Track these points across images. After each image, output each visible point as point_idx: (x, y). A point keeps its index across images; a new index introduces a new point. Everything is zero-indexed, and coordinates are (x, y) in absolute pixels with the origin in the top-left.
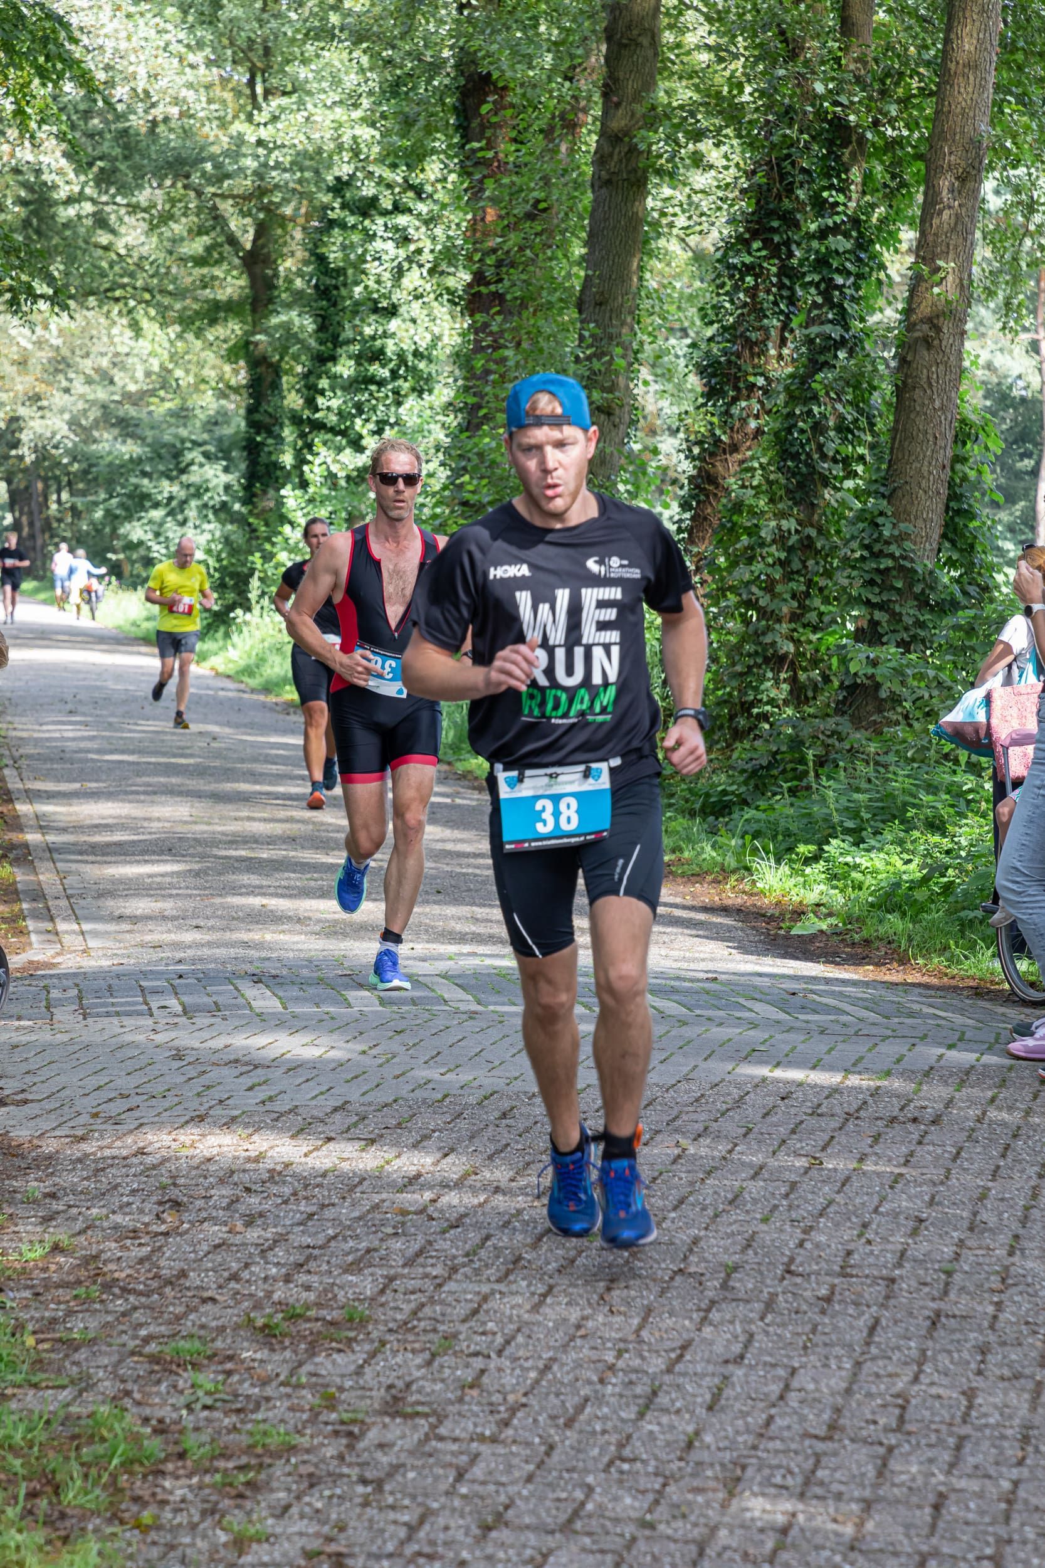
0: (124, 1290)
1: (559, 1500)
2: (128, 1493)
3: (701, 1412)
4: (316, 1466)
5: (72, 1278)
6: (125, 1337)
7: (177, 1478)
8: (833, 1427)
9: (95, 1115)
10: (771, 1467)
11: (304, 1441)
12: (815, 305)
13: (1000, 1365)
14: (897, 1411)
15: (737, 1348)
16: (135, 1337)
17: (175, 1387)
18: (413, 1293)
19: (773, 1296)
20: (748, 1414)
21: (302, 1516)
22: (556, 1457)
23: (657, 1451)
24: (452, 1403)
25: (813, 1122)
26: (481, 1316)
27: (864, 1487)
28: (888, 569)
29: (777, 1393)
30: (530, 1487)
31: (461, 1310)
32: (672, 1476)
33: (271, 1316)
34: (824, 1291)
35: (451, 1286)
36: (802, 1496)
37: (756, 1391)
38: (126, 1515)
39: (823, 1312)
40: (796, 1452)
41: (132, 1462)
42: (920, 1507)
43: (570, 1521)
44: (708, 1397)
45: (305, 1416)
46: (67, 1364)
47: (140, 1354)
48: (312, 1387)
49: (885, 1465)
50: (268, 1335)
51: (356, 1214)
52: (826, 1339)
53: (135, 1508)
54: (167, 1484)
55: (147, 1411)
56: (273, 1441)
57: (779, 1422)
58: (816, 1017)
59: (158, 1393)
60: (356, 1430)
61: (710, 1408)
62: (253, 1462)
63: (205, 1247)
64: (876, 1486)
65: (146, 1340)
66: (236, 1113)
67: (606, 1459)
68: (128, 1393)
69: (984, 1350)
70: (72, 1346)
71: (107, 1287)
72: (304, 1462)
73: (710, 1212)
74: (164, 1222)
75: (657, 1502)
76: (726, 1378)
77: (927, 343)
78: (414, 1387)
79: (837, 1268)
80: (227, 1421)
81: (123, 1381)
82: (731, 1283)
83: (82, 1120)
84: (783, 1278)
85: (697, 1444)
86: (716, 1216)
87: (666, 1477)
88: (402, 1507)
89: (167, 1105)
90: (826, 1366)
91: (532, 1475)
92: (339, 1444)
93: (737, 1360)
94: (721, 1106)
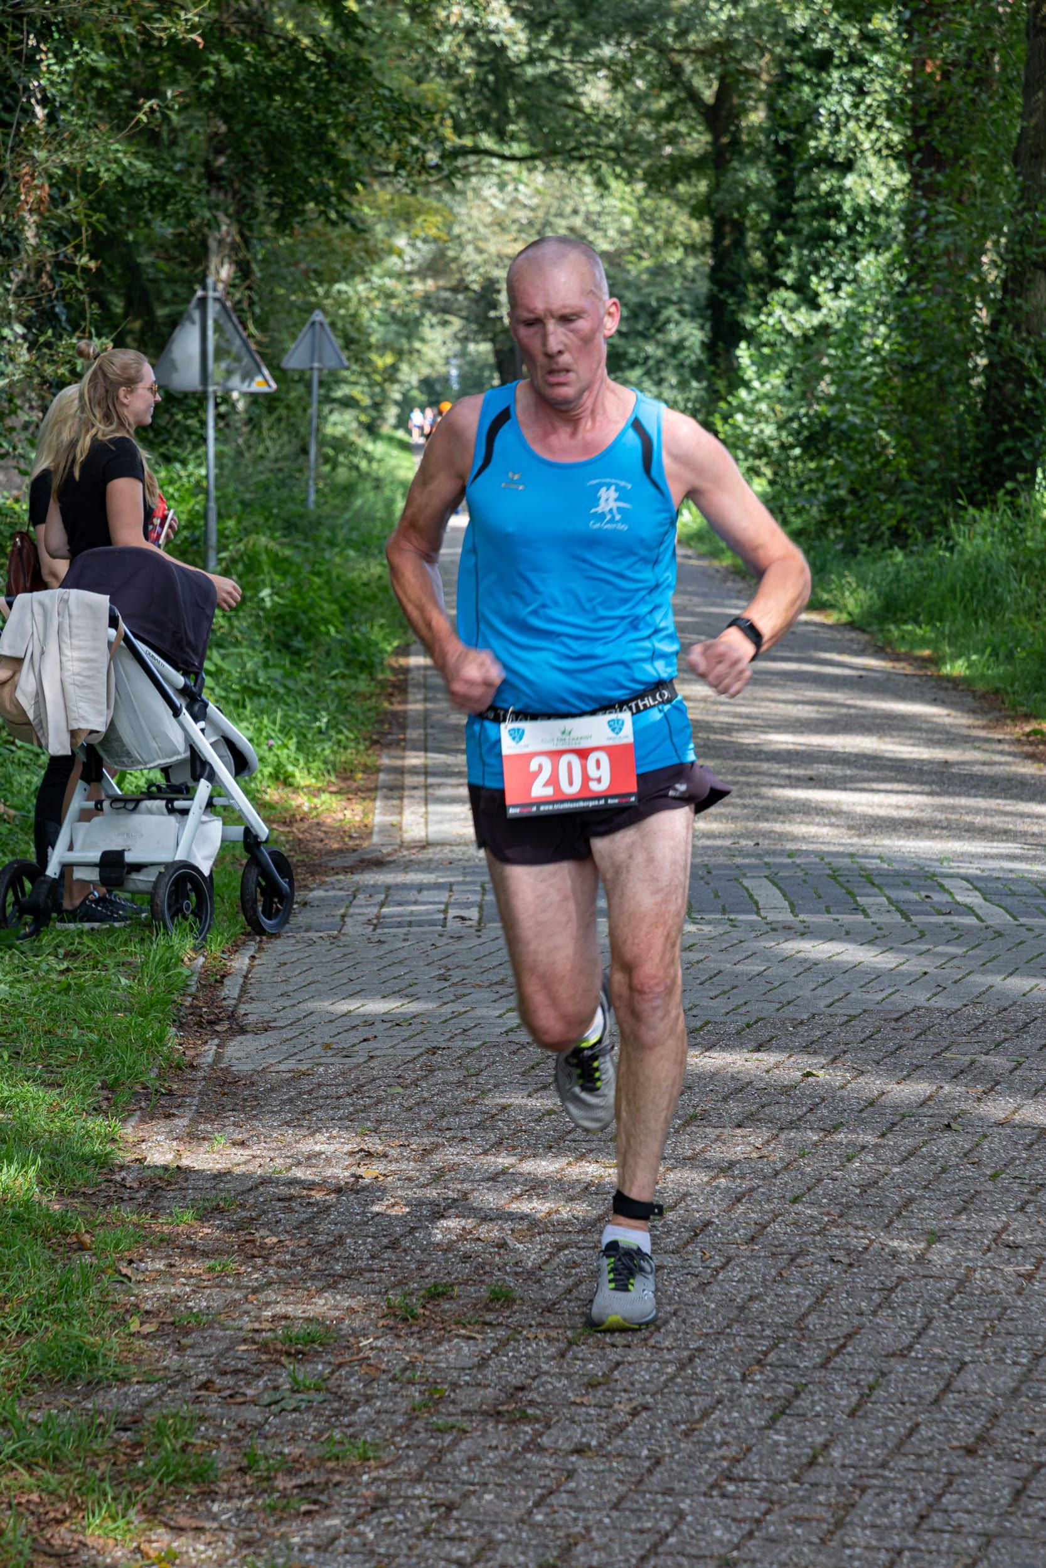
1: (641, 1531)
3: (841, 1418)
5: (216, 1246)
6: (245, 1319)
7: (229, 1499)
8: (982, 1438)
9: (327, 1046)
10: (894, 1488)
11: (387, 1453)
15: (906, 1339)
16: (257, 1319)
17: (274, 1382)
19: (970, 1273)
20: (892, 1421)
21: (347, 1550)
22: (659, 1475)
23: (772, 1468)
24: (569, 1405)
27: (990, 1519)
29: (934, 1395)
30: (615, 1514)
32: (779, 1501)
33: (411, 1294)
34: (1028, 1266)
36: (914, 1531)
37: (911, 1392)
38: (154, 1546)
39: (1019, 1293)
40: (929, 1472)
41: (183, 1480)
43: (643, 1558)
44: (854, 1399)
45: (401, 1420)
46: (170, 1352)
47: (254, 1342)
48: (426, 1382)
49: (1024, 1488)
50: (400, 1318)
52: (1010, 1326)
54: (215, 1508)
55: (233, 1413)
57: (924, 1431)
61: (852, 1414)
62: (318, 1479)
64: (1005, 1516)
66: (475, 1044)
67: (711, 1480)
70: (182, 1329)
71: (250, 1257)
73: (937, 1168)
75: (750, 1534)
76: (883, 1374)
78: (535, 1384)
82: (929, 1256)
83: (312, 1052)
84: (989, 1250)
85: (821, 1460)
86: (944, 1170)
87: (772, 1502)
88: (462, 1539)
89: (407, 1034)
90: (1000, 1360)
91: (622, 1498)
92: (426, 1455)
93: (902, 1354)
94: (999, 1036)
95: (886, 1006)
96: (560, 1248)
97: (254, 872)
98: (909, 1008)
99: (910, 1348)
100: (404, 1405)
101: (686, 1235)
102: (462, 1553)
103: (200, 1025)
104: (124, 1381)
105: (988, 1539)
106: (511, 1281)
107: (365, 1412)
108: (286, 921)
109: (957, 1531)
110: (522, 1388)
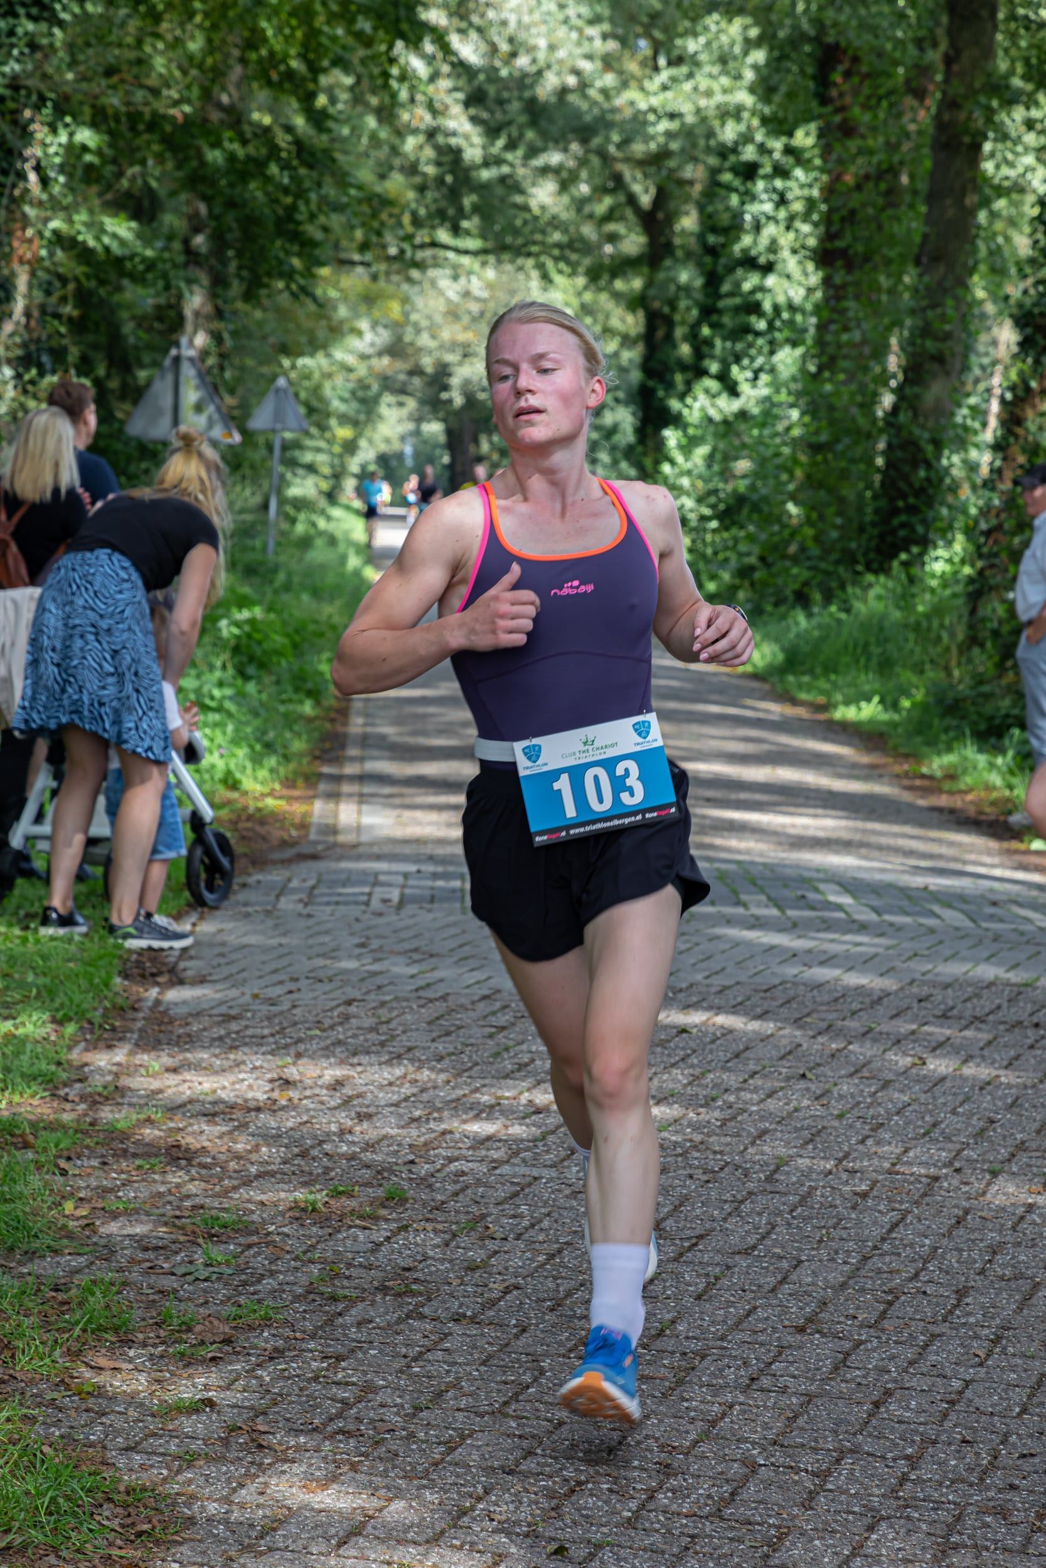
0: (190, 1162)
1: (505, 1383)
3: (688, 1301)
4: (286, 1339)
6: (168, 1208)
8: (811, 1320)
9: (255, 996)
10: (730, 1356)
13: (1004, 1266)
14: (882, 1307)
15: (751, 1240)
16: (179, 1208)
17: (190, 1257)
18: (464, 1174)
19: (812, 1190)
20: (732, 1305)
21: (245, 1389)
22: (523, 1340)
24: (450, 1283)
26: (517, 1201)
27: (813, 1383)
29: (772, 1285)
30: (483, 1369)
31: (502, 1193)
33: (316, 1192)
34: (864, 1187)
35: (506, 1169)
37: (752, 1282)
39: (854, 1208)
40: (762, 1344)
41: (107, 1330)
42: (861, 1403)
43: (505, 1403)
44: (701, 1286)
45: (300, 1291)
46: (99, 1232)
47: (174, 1226)
48: (324, 1262)
49: (845, 1359)
50: (303, 1210)
51: (453, 1097)
52: (844, 1233)
54: (131, 1353)
55: (152, 1280)
56: (258, 1314)
57: (760, 1313)
58: (993, 926)
60: (343, 1305)
61: (699, 1297)
64: (825, 1381)
66: (388, 998)
67: (569, 1345)
69: (994, 1250)
70: (111, 1213)
71: (176, 1158)
73: (791, 1107)
76: (728, 1268)
79: (887, 1165)
82: (777, 1176)
83: (242, 1000)
84: (830, 1173)
85: (668, 1332)
86: (796, 1110)
88: (347, 1384)
90: (833, 1260)
91: (490, 1357)
92: (319, 1319)
93: (747, 1252)
94: (855, 1006)
95: (757, 979)
96: (451, 1160)
97: (199, 852)
98: (777, 981)
99: (754, 1247)
100: (304, 1280)
101: (563, 1154)
103: (143, 976)
104: (56, 1252)
105: (810, 1398)
106: (405, 1185)
107: (269, 1283)
108: (225, 896)
109: (784, 1390)
110: (409, 1269)
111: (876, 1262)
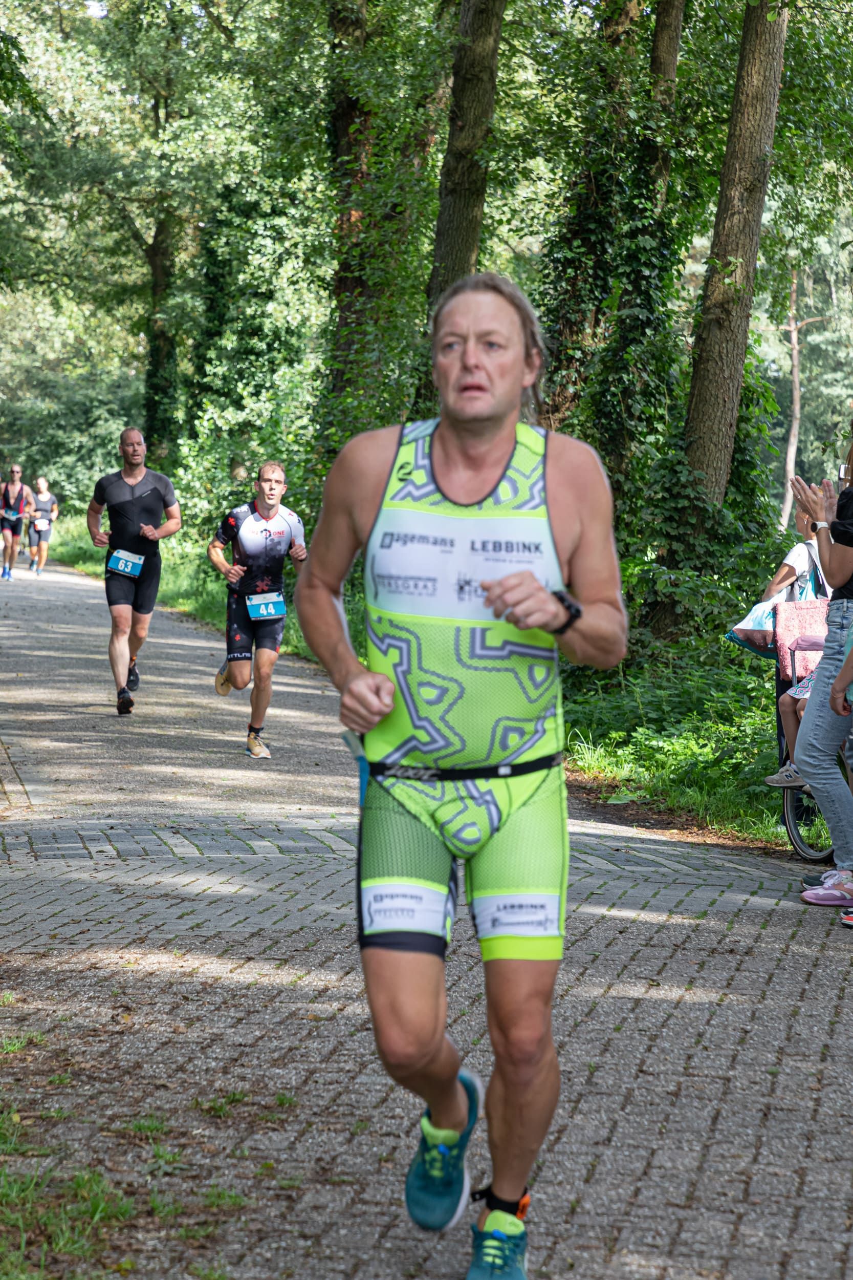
0: (90, 1077)
2: (108, 1244)
3: (580, 1184)
4: (262, 1223)
5: (45, 1067)
6: (94, 1117)
7: (148, 1231)
8: (690, 1197)
9: (54, 937)
10: (642, 1229)
11: (252, 1204)
12: (626, 292)
13: (824, 1150)
14: (742, 1186)
15: (604, 1133)
16: (102, 1116)
17: (139, 1157)
18: (331, 1084)
19: (630, 1091)
20: (619, 1186)
21: (255, 1264)
24: (372, 1174)
25: (647, 951)
26: (390, 1103)
27: (721, 1248)
28: (684, 508)
29: (641, 1170)
31: (373, 1098)
32: (561, 1235)
33: (214, 1100)
34: (672, 1088)
35: (362, 1079)
36: (670, 1254)
37: (624, 1168)
38: (108, 1261)
39: (673, 1104)
40: (662, 1218)
41: (109, 1218)
42: (769, 1264)
44: (584, 1172)
45: (250, 1183)
46: (48, 1137)
47: (109, 1130)
48: (254, 1159)
49: (736, 1230)
50: (214, 1116)
51: (278, 1019)
52: (678, 1126)
53: (115, 1256)
54: (140, 1236)
55: (118, 1177)
56: (226, 1203)
57: (646, 1193)
58: (639, 868)
59: (125, 1162)
60: (294, 1194)
61: (587, 1181)
62: (211, 1219)
63: (155, 1045)
64: (731, 1246)
65: (112, 1119)
66: (171, 936)
68: (101, 1162)
69: (809, 1137)
70: (49, 1122)
71: (76, 1075)
72: (253, 1220)
73: (571, 1022)
74: (118, 1023)
75: (550, 1257)
76: (597, 1157)
77: (719, 323)
78: (339, 1160)
79: (681, 1069)
80: (185, 1186)
81: (95, 1152)
82: (594, 1080)
83: (43, 940)
84: (637, 1077)
85: (579, 1210)
86: (576, 1025)
87: (556, 1237)
88: (338, 1258)
89: (112, 929)
90: (680, 1148)
93: (605, 1143)
96: (311, 1072)
102: (342, 1267)
104: (25, 1155)
106: (285, 1093)
109: (701, 1255)
111: (715, 1150)
